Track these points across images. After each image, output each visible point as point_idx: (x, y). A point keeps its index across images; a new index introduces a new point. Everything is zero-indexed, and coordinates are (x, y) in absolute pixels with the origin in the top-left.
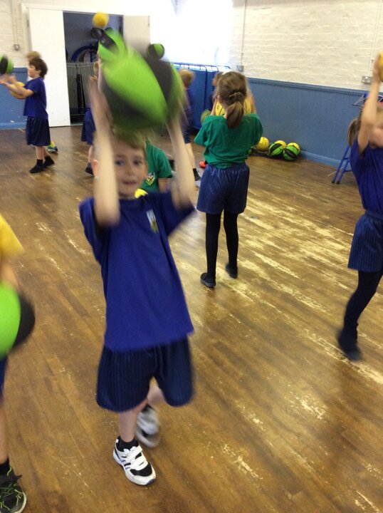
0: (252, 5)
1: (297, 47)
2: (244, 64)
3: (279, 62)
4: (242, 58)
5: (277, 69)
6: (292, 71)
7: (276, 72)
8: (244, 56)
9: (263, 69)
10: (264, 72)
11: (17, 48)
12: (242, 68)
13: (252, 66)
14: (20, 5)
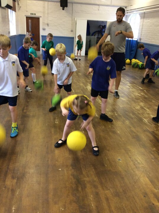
0: (147, 18)
1: (155, 32)
2: (142, 38)
3: (150, 37)
4: (141, 36)
5: (149, 39)
6: (153, 40)
7: (149, 40)
8: (142, 35)
9: (146, 39)
10: (146, 41)
11: (72, 31)
12: (140, 39)
13: (143, 38)
14: (75, 18)
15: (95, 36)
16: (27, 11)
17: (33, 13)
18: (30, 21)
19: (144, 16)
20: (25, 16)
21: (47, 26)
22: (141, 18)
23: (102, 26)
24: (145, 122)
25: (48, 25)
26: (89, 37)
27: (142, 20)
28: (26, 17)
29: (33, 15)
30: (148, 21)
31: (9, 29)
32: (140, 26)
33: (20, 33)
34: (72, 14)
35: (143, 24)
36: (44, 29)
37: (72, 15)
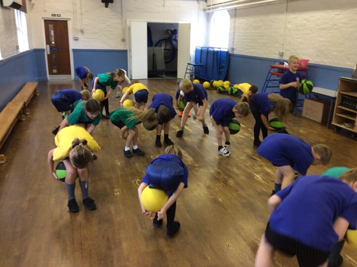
0: (240, 16)
1: (255, 38)
2: (235, 47)
3: (247, 46)
4: (233, 44)
5: (247, 49)
6: (252, 50)
7: (247, 51)
8: (235, 43)
9: (241, 49)
10: (241, 51)
11: (123, 40)
12: (233, 49)
13: (237, 48)
14: (126, 20)
15: (160, 46)
16: (45, 11)
17: (56, 14)
18: (51, 26)
19: (235, 14)
20: (43, 18)
21: (80, 33)
22: (231, 17)
23: (171, 31)
24: (258, 179)
25: (82, 32)
26: (151, 48)
27: (233, 19)
28: (45, 21)
29: (56, 17)
30: (242, 21)
31: (17, 41)
32: (230, 29)
33: (35, 47)
34: (121, 13)
35: (234, 26)
36: (76, 39)
37: (122, 15)
